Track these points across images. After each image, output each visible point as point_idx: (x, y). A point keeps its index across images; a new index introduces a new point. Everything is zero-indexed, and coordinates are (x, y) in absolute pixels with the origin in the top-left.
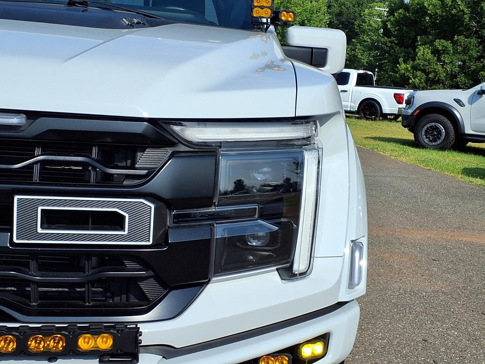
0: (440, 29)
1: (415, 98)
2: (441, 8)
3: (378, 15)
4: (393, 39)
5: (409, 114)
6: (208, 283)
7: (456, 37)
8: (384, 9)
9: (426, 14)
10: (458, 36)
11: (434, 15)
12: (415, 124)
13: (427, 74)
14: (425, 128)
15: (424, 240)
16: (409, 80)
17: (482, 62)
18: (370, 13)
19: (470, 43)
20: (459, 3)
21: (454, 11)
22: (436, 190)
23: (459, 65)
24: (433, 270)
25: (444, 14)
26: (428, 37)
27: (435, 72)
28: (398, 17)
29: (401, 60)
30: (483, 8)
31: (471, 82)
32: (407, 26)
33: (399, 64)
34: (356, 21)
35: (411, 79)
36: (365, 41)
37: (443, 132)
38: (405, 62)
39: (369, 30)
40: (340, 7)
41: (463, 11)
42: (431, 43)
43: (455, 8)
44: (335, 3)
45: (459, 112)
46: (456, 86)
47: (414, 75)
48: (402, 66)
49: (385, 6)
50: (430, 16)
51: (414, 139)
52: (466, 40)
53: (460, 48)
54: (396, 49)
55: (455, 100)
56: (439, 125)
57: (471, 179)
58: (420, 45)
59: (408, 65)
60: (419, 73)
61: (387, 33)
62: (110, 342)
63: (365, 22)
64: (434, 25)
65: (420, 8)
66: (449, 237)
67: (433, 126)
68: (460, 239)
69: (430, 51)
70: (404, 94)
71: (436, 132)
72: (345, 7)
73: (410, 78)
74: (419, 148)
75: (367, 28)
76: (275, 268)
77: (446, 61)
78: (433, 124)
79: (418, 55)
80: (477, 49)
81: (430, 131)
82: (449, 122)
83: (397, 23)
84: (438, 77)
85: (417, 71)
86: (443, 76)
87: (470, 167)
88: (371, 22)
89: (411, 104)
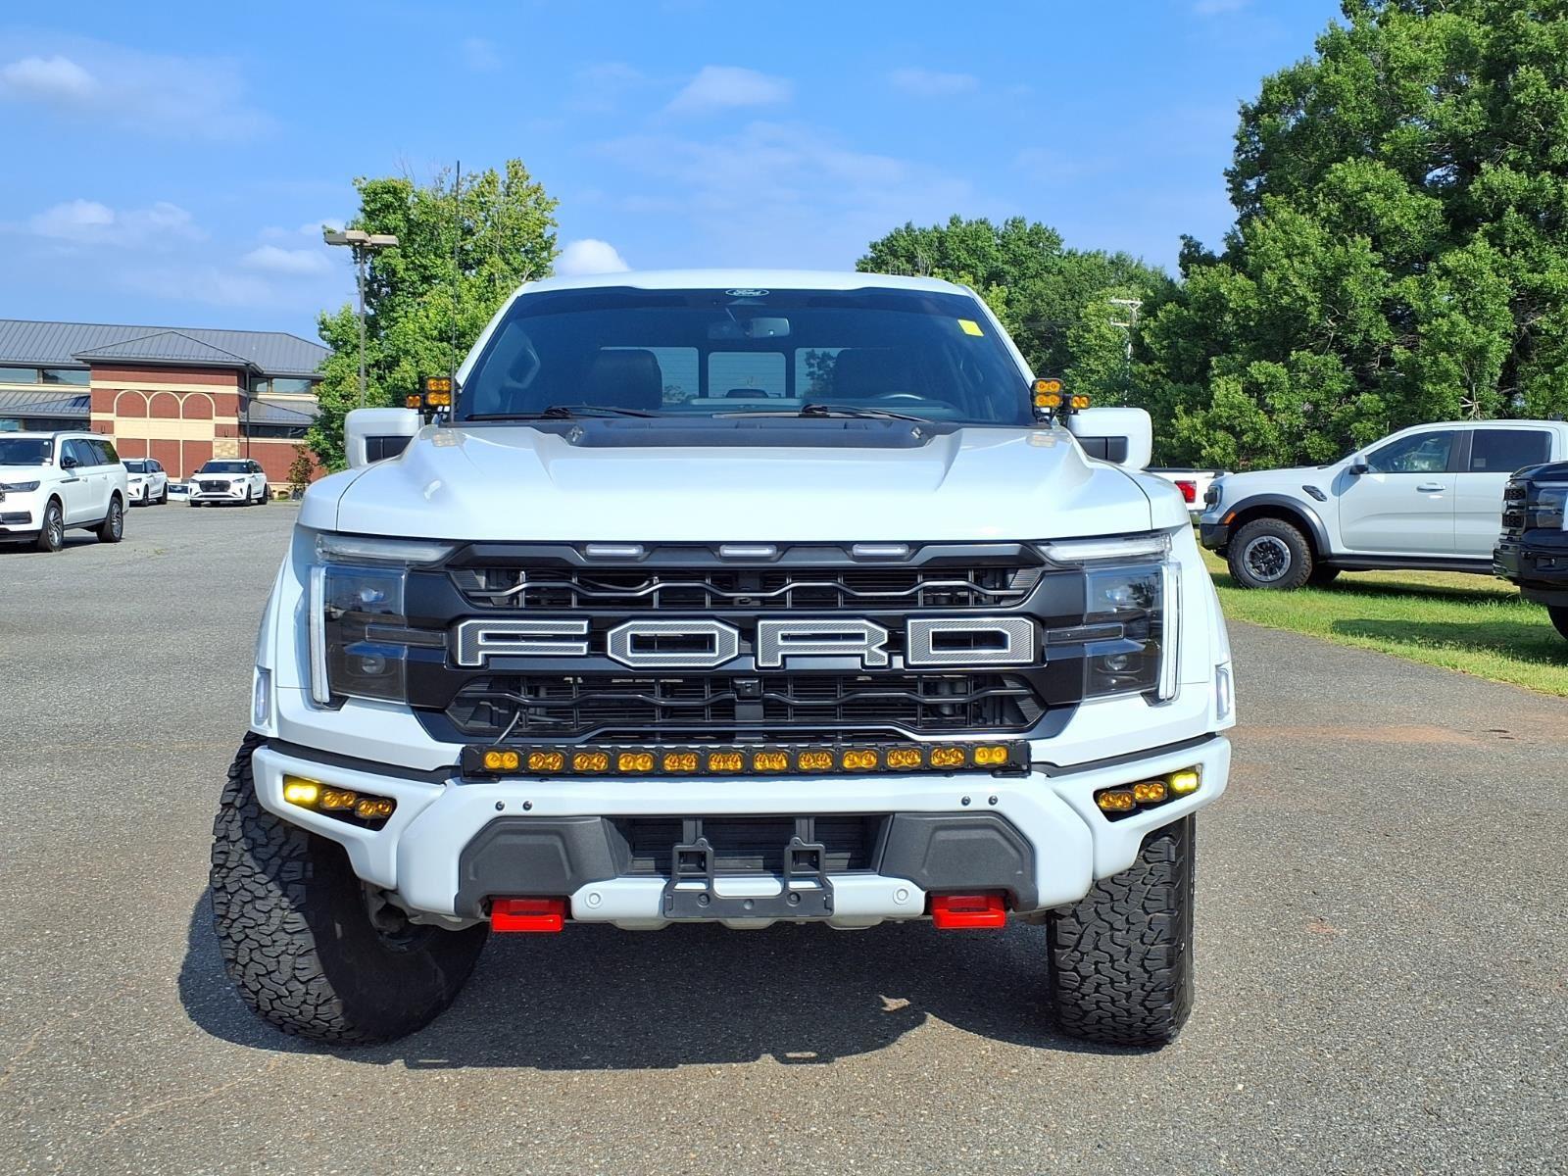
0: (1258, 339)
1: (1224, 490)
2: (1257, 295)
3: (1117, 313)
4: (1157, 365)
5: (1216, 522)
6: (1078, 704)
7: (1293, 353)
8: (1130, 301)
9: (1224, 308)
10: (1297, 351)
11: (1242, 311)
12: (1229, 539)
13: (1238, 435)
14: (1250, 548)
15: (1276, 742)
16: (1201, 450)
17: (1354, 403)
18: (1099, 311)
19: (1325, 365)
20: (1294, 283)
21: (1285, 300)
22: (1286, 662)
23: (1305, 413)
24: (1298, 783)
25: (1264, 307)
26: (1233, 359)
27: (1255, 430)
28: (1165, 321)
29: (1179, 409)
30: (1346, 290)
31: (1334, 447)
32: (1184, 337)
33: (1177, 418)
34: (1069, 329)
35: (1205, 448)
36: (1092, 371)
37: (1287, 554)
38: (1188, 412)
39: (1100, 347)
40: (1032, 301)
41: (1303, 298)
42: (1242, 370)
43: (1286, 293)
44: (1021, 294)
45: (1317, 513)
46: (1304, 460)
47: (1209, 439)
48: (1183, 422)
49: (1130, 292)
50: (1236, 313)
51: (1228, 572)
52: (1316, 358)
53: (1305, 377)
54: (1166, 387)
55: (1304, 488)
56: (1278, 539)
57: (1350, 639)
58: (1218, 376)
59: (1195, 420)
60: (1220, 435)
61: (1143, 353)
62: (1004, 755)
63: (1090, 331)
64: (1244, 332)
65: (1212, 298)
66: (1319, 735)
67: (1265, 543)
68: (1340, 736)
69: (1240, 387)
70: (1195, 482)
71: (1273, 554)
72: (1043, 300)
73: (1201, 447)
74: (1240, 588)
75: (1094, 341)
76: (1139, 692)
77: (1277, 406)
78: (1265, 539)
79: (1215, 397)
80: (1342, 376)
81: (1260, 552)
82: (1297, 533)
83: (1166, 332)
84: (1263, 441)
85: (1215, 431)
86: (1272, 437)
87: (1347, 618)
88: (1103, 329)
89: (1216, 501)
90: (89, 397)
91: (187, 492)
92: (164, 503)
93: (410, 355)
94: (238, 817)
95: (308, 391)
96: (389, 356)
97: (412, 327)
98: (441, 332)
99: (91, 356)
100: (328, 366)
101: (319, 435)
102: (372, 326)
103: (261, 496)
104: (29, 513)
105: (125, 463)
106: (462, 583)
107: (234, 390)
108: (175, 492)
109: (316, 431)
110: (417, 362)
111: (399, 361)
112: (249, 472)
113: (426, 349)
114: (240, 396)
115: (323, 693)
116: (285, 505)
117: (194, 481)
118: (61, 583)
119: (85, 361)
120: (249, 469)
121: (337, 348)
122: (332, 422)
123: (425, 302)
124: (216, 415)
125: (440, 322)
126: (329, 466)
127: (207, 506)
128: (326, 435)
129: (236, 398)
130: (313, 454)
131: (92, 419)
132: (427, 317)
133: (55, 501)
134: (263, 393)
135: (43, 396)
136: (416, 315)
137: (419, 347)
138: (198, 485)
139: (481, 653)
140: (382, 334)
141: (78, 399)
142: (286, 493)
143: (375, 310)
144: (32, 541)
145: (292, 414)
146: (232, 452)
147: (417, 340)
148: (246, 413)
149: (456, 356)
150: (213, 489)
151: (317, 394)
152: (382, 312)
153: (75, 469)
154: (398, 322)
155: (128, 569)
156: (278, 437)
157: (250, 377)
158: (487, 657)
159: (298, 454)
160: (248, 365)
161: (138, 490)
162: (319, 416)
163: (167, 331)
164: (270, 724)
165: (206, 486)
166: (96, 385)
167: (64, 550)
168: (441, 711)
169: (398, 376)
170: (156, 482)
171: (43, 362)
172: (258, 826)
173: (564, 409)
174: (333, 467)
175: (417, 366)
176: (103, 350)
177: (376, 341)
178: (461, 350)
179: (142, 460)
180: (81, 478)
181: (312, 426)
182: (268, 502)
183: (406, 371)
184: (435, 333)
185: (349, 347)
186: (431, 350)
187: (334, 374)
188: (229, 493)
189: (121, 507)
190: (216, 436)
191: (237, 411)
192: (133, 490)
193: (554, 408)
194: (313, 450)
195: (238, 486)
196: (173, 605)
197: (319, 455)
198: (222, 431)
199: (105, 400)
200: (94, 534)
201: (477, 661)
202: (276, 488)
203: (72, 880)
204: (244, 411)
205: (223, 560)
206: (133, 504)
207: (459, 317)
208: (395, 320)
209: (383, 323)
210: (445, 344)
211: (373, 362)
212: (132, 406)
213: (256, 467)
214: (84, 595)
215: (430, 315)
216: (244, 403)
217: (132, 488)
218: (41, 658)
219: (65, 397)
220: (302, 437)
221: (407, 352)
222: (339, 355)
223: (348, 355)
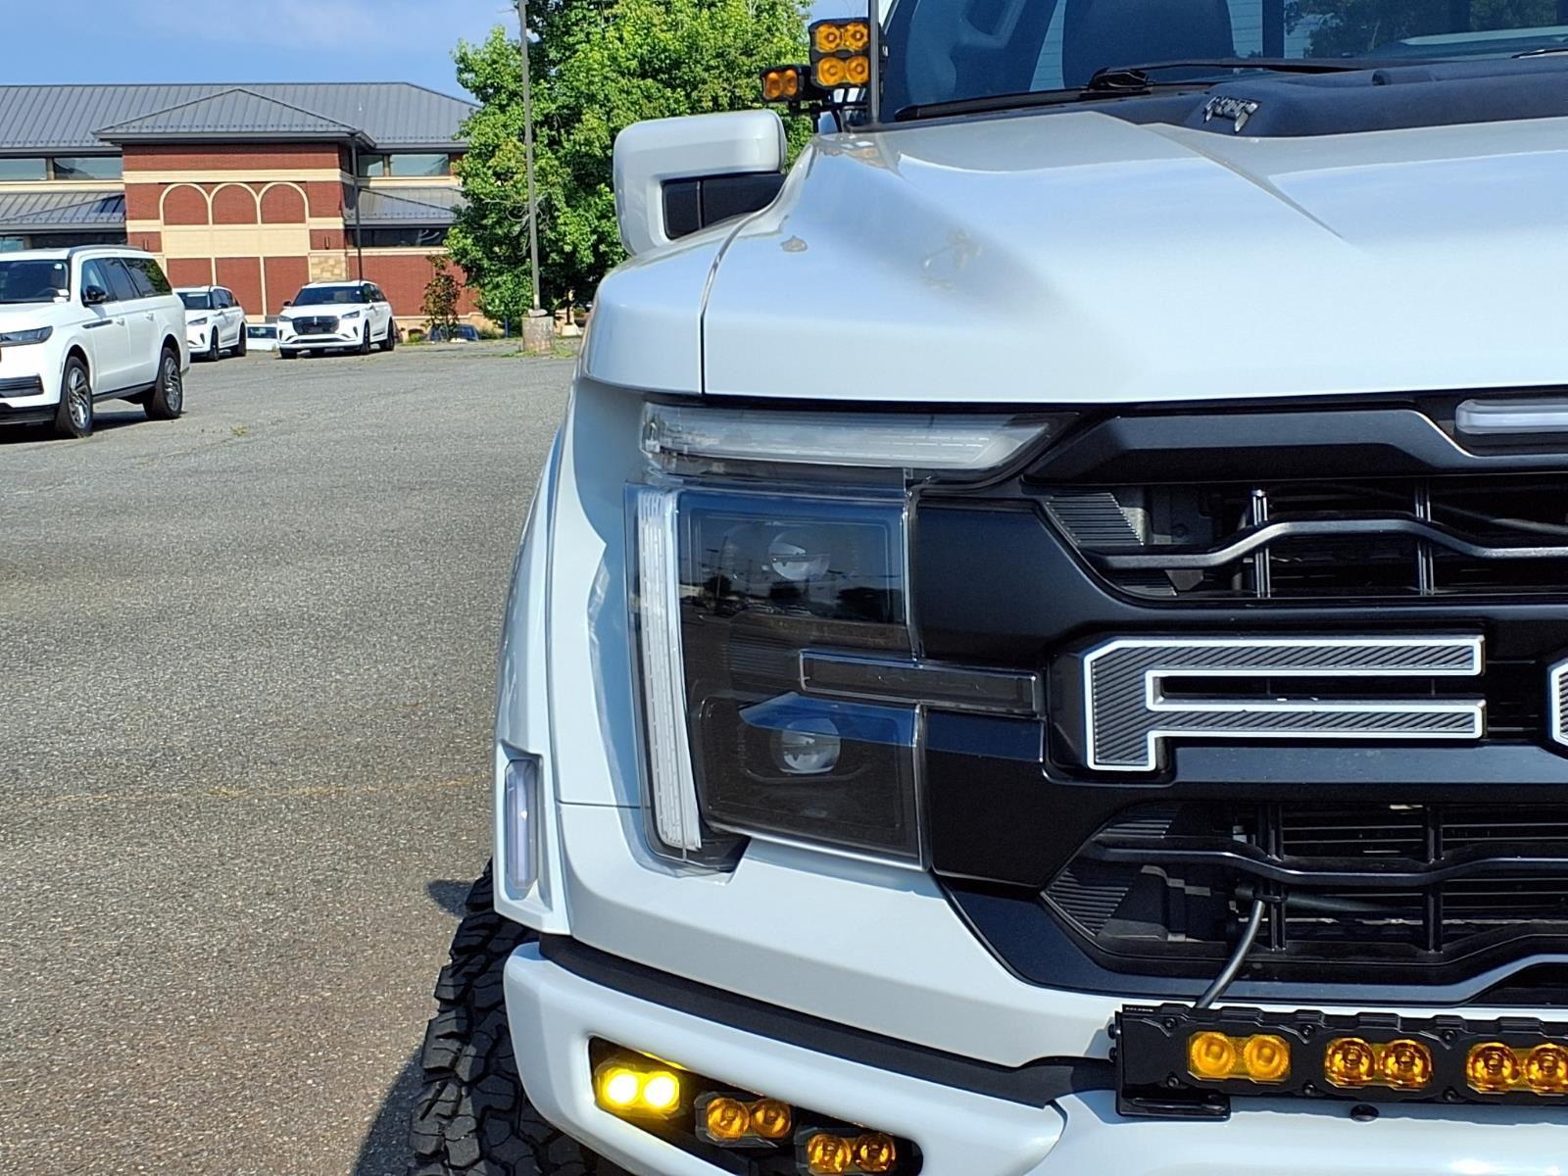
90: (123, 197)
91: (274, 337)
92: (242, 355)
93: (596, 103)
94: (467, 1108)
95: (444, 171)
96: (564, 107)
97: (598, 56)
98: (642, 62)
99: (121, 133)
100: (473, 129)
101: (465, 237)
102: (538, 61)
103: (384, 337)
104: (38, 378)
105: (181, 295)
106: (1076, 529)
107: (334, 175)
108: (257, 336)
109: (461, 232)
110: (608, 113)
111: (580, 113)
112: (366, 301)
113: (621, 91)
114: (343, 184)
115: (681, 822)
116: (421, 351)
117: (285, 319)
118: (90, 488)
119: (113, 141)
120: (364, 296)
121: (485, 99)
122: (485, 217)
123: (615, 17)
124: (311, 216)
125: (641, 47)
126: (483, 286)
127: (306, 356)
128: (476, 238)
129: (339, 188)
130: (459, 268)
131: (129, 230)
132: (621, 39)
133: (77, 357)
134: (378, 178)
135: (56, 199)
136: (604, 38)
137: (610, 87)
138: (290, 324)
139: (1153, 736)
140: (553, 72)
141: (106, 201)
142: (420, 331)
143: (541, 34)
144: (45, 422)
145: (423, 209)
146: (337, 271)
147: (606, 78)
148: (354, 211)
149: (668, 99)
150: (313, 329)
151: (459, 174)
152: (551, 36)
153: (106, 306)
154: (577, 51)
155: (193, 462)
156: (402, 246)
157: (357, 154)
158: (1169, 745)
159: (435, 270)
160: (353, 135)
161: (202, 336)
162: (464, 208)
163: (229, 89)
164: (545, 894)
165: (303, 325)
166: (132, 177)
167: (97, 435)
168: (1033, 897)
169: (580, 137)
170: (229, 323)
171: (52, 146)
172: (515, 1132)
173: (1137, 72)
174: (490, 286)
175: (608, 120)
176: (139, 123)
177: (544, 84)
178: (674, 89)
179: (205, 289)
180: (115, 320)
181: (454, 225)
182: (396, 347)
183: (593, 129)
184: (634, 64)
185: (504, 96)
186: (628, 93)
187: (483, 140)
188: (337, 334)
189: (178, 363)
190: (312, 248)
191: (341, 209)
192: (195, 337)
193: (1111, 71)
194: (458, 263)
195: (350, 323)
196: (266, 522)
197: (467, 269)
198: (319, 240)
199: (145, 200)
200: (140, 408)
201: (1143, 756)
202: (405, 324)
203: (109, 1103)
204: (351, 208)
205: (337, 442)
206: (196, 358)
207: (669, 35)
208: (572, 49)
209: (553, 54)
210: (649, 81)
211: (540, 118)
212: (186, 208)
213: (374, 293)
214: (125, 509)
215: (625, 35)
216: (350, 195)
217: (193, 333)
218: (59, 625)
219: (87, 200)
220: (440, 244)
221: (591, 99)
222: (489, 109)
223: (502, 108)
